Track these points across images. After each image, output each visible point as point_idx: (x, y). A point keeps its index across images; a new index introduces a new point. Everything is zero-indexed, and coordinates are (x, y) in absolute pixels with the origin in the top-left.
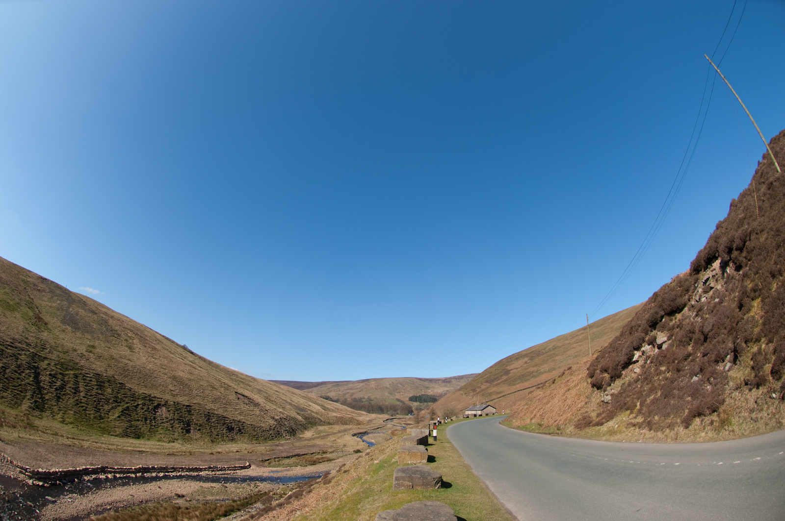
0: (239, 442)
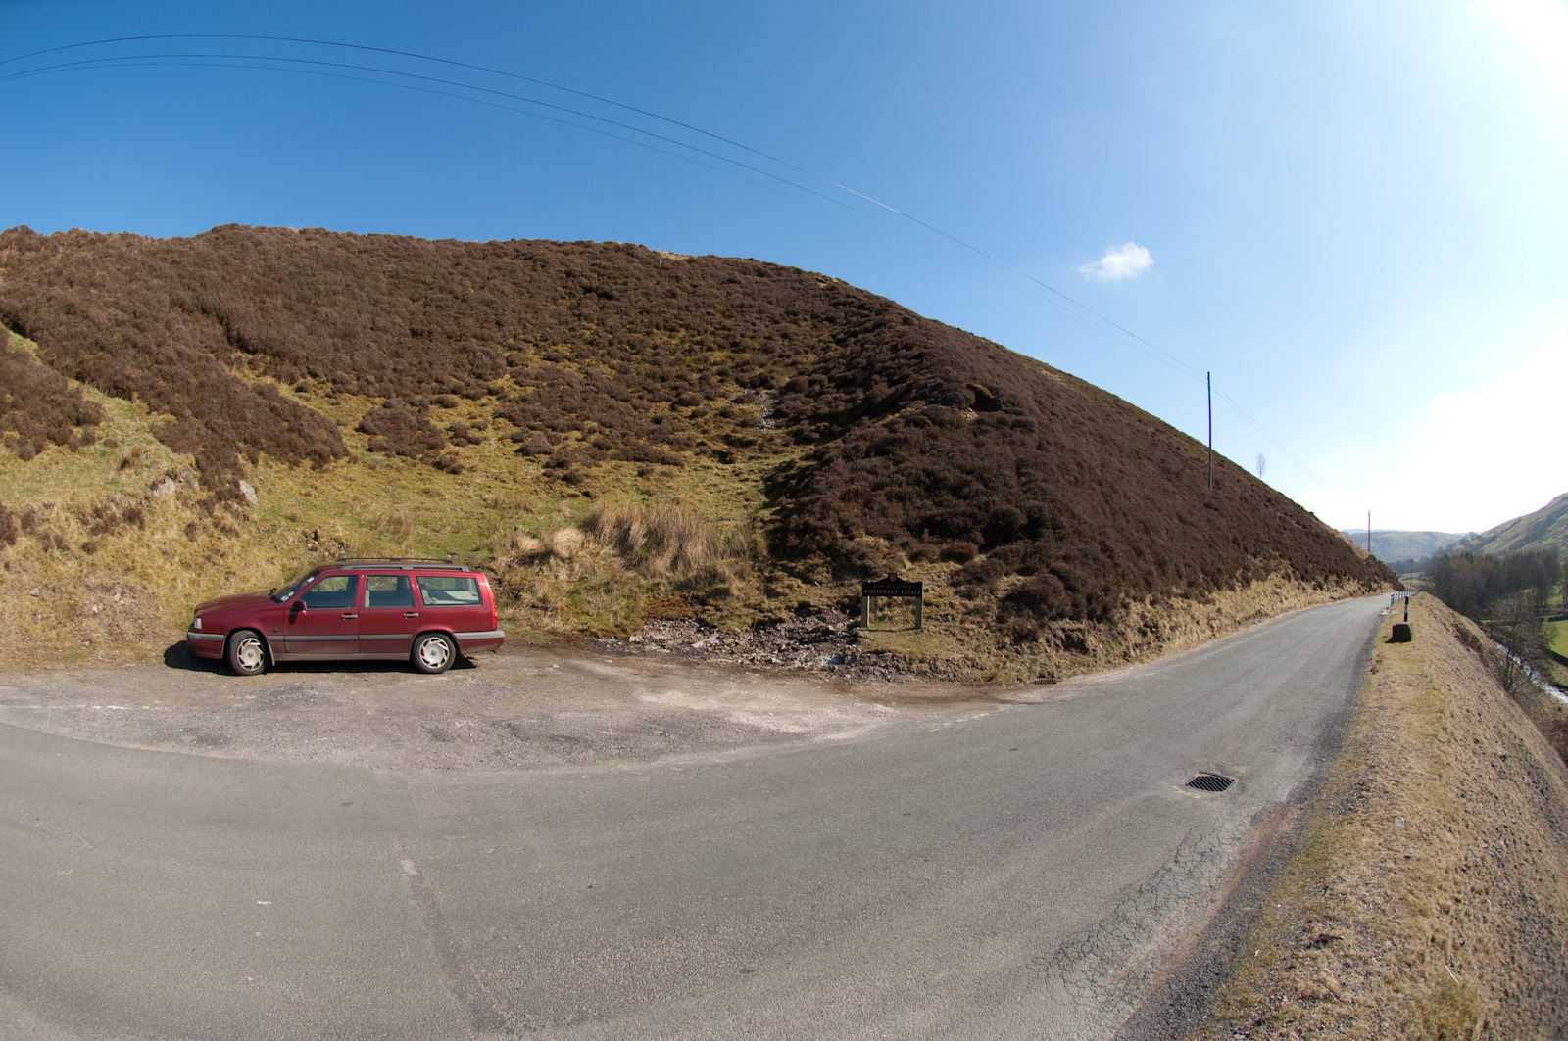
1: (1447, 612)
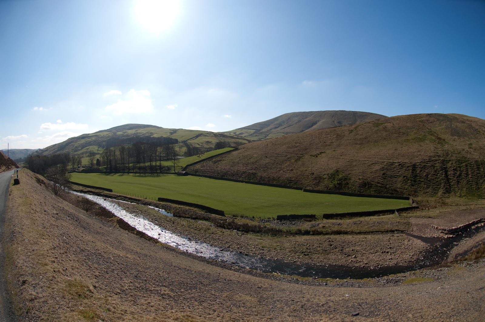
1: (32, 174)
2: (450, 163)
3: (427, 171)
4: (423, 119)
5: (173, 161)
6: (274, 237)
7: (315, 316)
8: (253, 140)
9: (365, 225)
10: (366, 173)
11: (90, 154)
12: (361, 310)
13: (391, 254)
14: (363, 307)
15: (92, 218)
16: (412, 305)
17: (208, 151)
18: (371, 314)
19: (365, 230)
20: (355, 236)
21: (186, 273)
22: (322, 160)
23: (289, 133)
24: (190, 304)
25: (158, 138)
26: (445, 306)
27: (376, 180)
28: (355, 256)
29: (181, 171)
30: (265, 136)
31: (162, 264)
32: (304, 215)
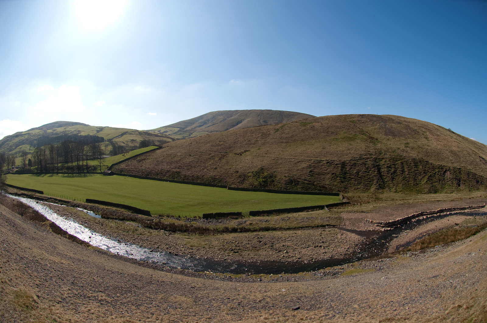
0: (480, 191)
2: (384, 160)
3: (357, 168)
4: (354, 119)
5: (99, 160)
6: (201, 236)
7: (254, 313)
8: (177, 138)
9: (293, 221)
10: (292, 170)
11: (23, 153)
12: (301, 304)
13: (324, 248)
14: (303, 301)
15: (27, 223)
16: (356, 296)
17: (133, 150)
18: (312, 307)
19: (294, 226)
20: (285, 232)
21: (119, 276)
22: (247, 158)
23: (213, 131)
24: (128, 308)
25: (85, 136)
26: (395, 295)
27: (303, 178)
28: (287, 251)
29: (106, 171)
30: (189, 134)
31: (95, 269)
32: (229, 213)
